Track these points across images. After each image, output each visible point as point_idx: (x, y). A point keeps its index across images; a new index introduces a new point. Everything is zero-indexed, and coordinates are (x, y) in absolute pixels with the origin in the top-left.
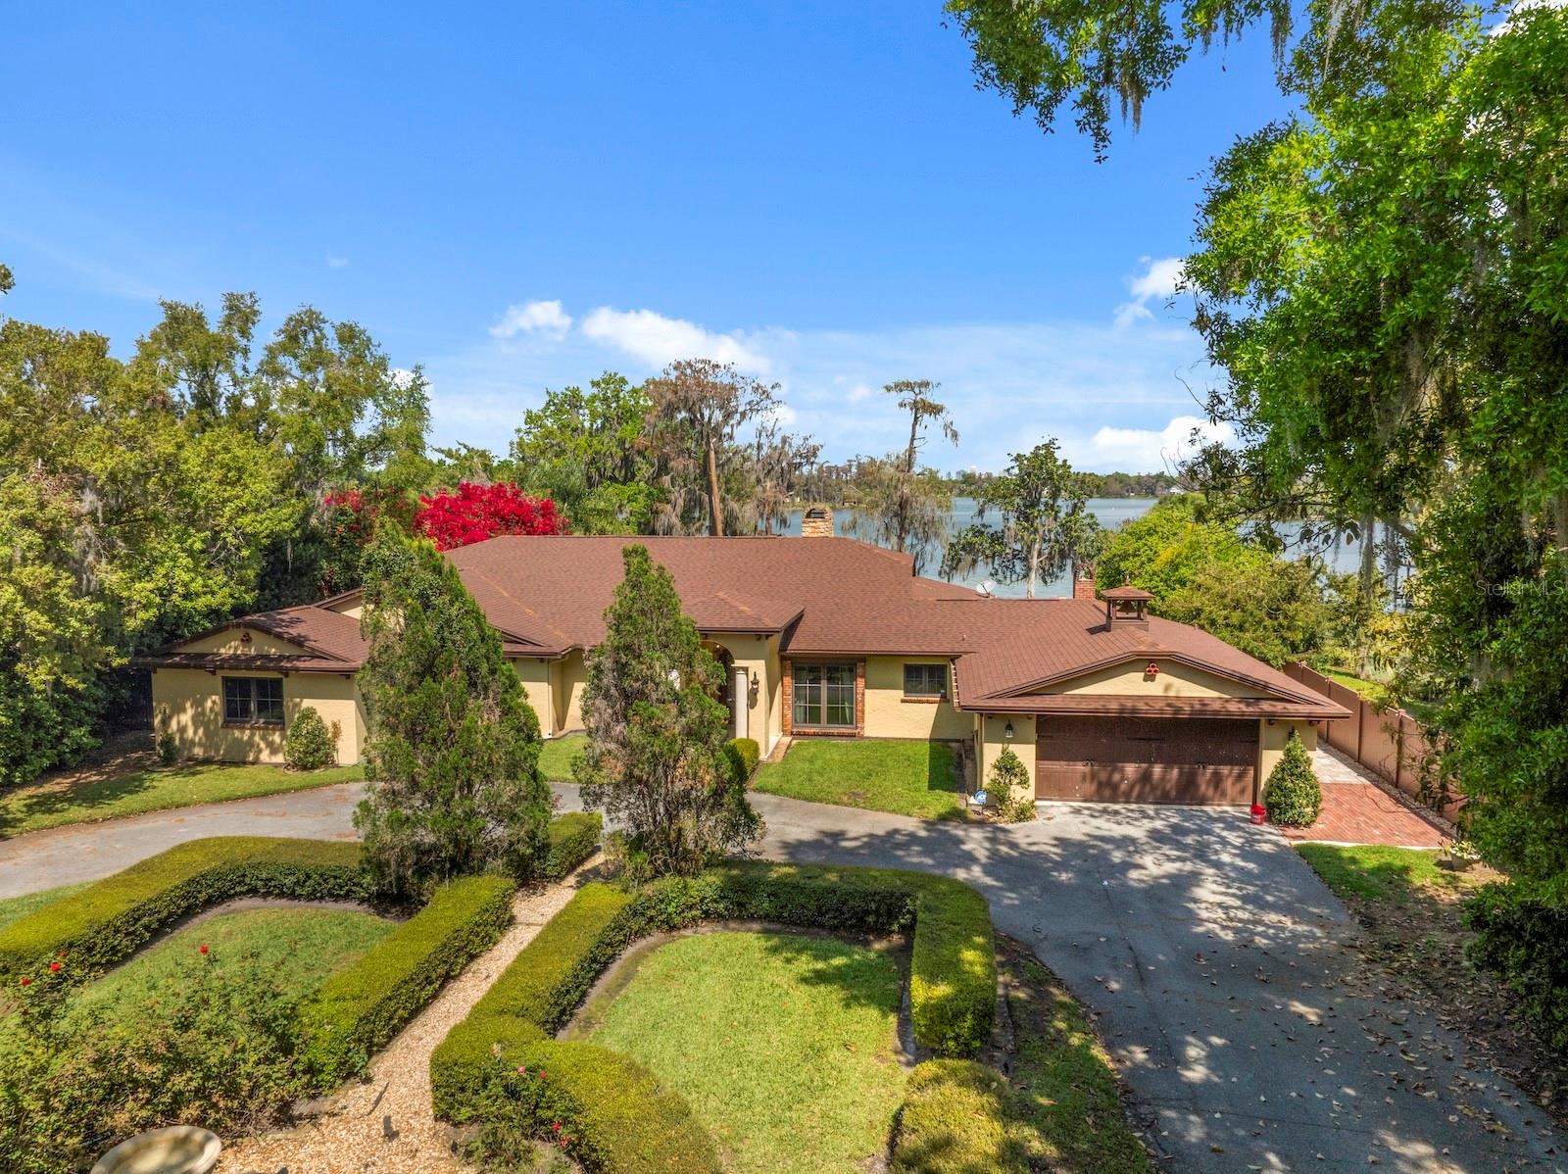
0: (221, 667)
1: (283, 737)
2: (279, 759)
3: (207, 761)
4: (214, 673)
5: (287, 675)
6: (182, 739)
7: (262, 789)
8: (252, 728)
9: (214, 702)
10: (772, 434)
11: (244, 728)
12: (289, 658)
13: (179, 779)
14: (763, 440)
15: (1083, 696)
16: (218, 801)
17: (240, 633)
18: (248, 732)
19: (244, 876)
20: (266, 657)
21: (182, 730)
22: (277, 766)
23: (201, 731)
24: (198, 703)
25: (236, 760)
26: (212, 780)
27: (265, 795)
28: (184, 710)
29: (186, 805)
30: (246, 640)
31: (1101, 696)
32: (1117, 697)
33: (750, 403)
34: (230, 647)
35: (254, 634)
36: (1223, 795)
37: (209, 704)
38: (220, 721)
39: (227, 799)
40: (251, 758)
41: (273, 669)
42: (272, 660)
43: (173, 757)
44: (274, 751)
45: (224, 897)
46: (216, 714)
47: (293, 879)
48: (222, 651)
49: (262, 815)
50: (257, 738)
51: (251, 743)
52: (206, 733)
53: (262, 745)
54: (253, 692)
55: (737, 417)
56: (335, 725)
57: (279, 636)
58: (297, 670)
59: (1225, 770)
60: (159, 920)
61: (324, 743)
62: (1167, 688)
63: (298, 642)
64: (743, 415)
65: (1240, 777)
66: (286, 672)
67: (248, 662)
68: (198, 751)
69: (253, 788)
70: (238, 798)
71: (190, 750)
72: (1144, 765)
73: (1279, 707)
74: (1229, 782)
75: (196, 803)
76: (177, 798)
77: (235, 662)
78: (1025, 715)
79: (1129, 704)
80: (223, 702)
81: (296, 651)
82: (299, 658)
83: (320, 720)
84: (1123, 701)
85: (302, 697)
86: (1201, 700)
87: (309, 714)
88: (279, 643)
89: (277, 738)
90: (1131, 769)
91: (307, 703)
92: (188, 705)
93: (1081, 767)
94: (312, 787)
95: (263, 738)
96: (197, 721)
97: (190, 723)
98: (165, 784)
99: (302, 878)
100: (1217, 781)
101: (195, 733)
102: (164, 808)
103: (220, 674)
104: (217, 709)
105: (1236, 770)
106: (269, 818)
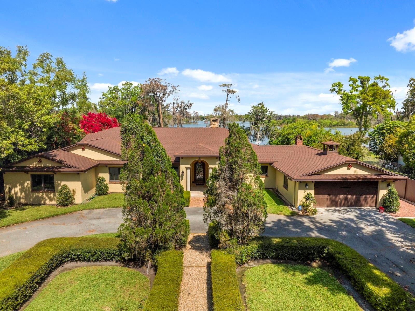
0: (31, 171)
1: (54, 195)
2: (54, 202)
3: (26, 204)
4: (28, 173)
5: (55, 174)
6: (16, 197)
7: (52, 214)
8: (42, 192)
9: (28, 184)
10: (177, 100)
11: (40, 192)
12: (56, 168)
13: (18, 211)
14: (175, 102)
15: (329, 175)
16: (36, 220)
17: (38, 159)
18: (41, 194)
19: (69, 254)
20: (48, 167)
21: (16, 193)
22: (53, 205)
23: (23, 194)
24: (22, 184)
25: (37, 203)
26: (30, 212)
27: (53, 216)
28: (17, 187)
29: (24, 222)
30: (40, 162)
31: (335, 175)
32: (340, 175)
33: (171, 91)
34: (34, 164)
35: (43, 159)
36: (367, 203)
37: (26, 184)
38: (30, 190)
39: (40, 219)
40: (42, 202)
41: (51, 171)
42: (50, 168)
43: (13, 203)
44: (51, 200)
45: (61, 263)
46: (29, 188)
47: (90, 254)
48: (31, 166)
49: (55, 224)
50: (44, 196)
51: (42, 197)
52: (25, 194)
53: (47, 198)
54: (43, 179)
55: (167, 95)
56: (73, 190)
57: (53, 160)
58: (60, 171)
59: (368, 196)
60: (41, 278)
61: (70, 197)
62: (355, 171)
63: (60, 162)
64: (169, 94)
65: (372, 198)
66: (55, 173)
67: (41, 169)
68: (23, 201)
69: (48, 214)
70: (44, 218)
71: (19, 200)
72: (345, 196)
73: (387, 177)
74: (369, 199)
75: (28, 221)
76: (20, 219)
77: (36, 169)
78: (312, 181)
79: (344, 177)
80: (31, 184)
81: (59, 165)
82: (60, 167)
83: (69, 189)
84: (342, 176)
85: (61, 181)
86: (364, 175)
87: (65, 187)
88: (52, 162)
89: (52, 195)
90: (341, 197)
91: (63, 183)
92: (18, 185)
93: (326, 197)
94: (70, 212)
95: (47, 196)
96: (21, 190)
97: (19, 191)
98: (14, 214)
99: (93, 253)
100: (366, 199)
101: (21, 194)
102: (16, 223)
103: (30, 174)
104: (29, 186)
105: (371, 196)
106: (59, 226)
